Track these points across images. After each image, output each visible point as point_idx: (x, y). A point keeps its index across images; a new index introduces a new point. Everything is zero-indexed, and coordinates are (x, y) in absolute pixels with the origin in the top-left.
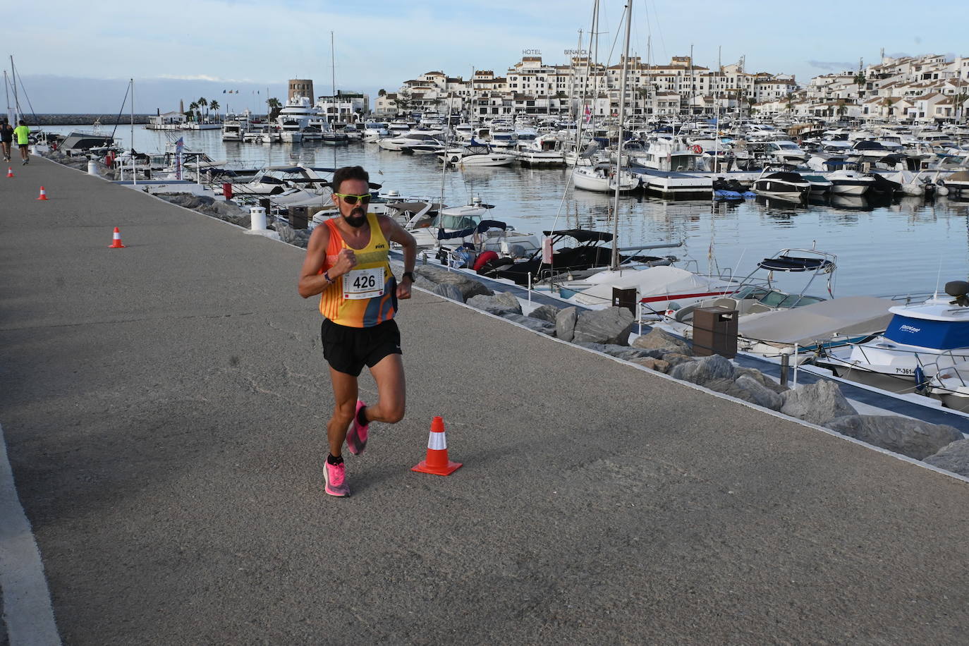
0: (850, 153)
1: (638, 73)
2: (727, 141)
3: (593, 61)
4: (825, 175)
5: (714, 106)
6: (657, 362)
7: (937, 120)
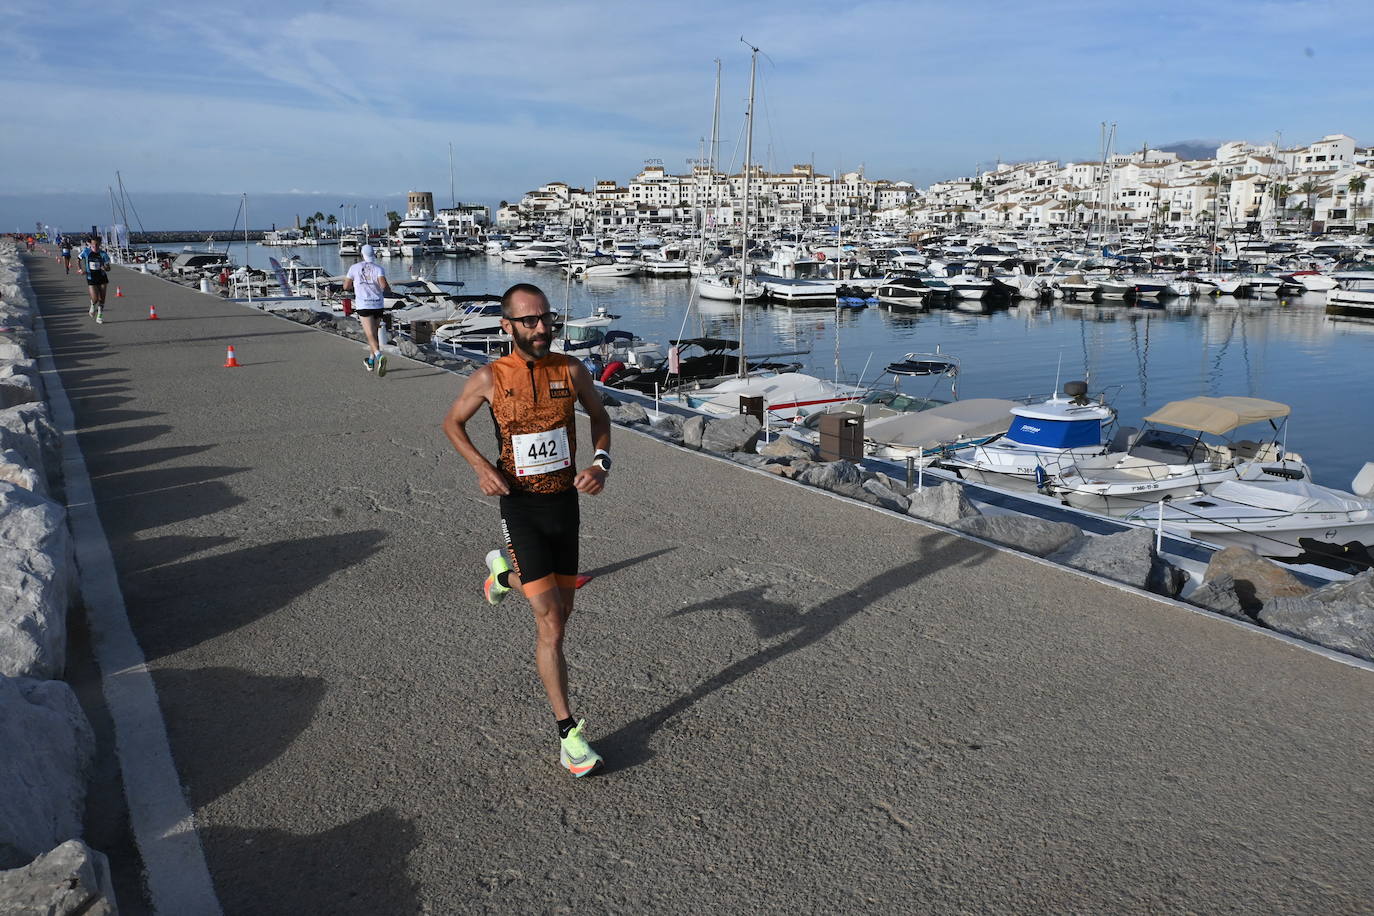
0: (968, 258)
1: (760, 181)
2: (849, 248)
3: (716, 171)
4: (945, 281)
5: (836, 213)
6: (784, 469)
7: (1051, 225)
